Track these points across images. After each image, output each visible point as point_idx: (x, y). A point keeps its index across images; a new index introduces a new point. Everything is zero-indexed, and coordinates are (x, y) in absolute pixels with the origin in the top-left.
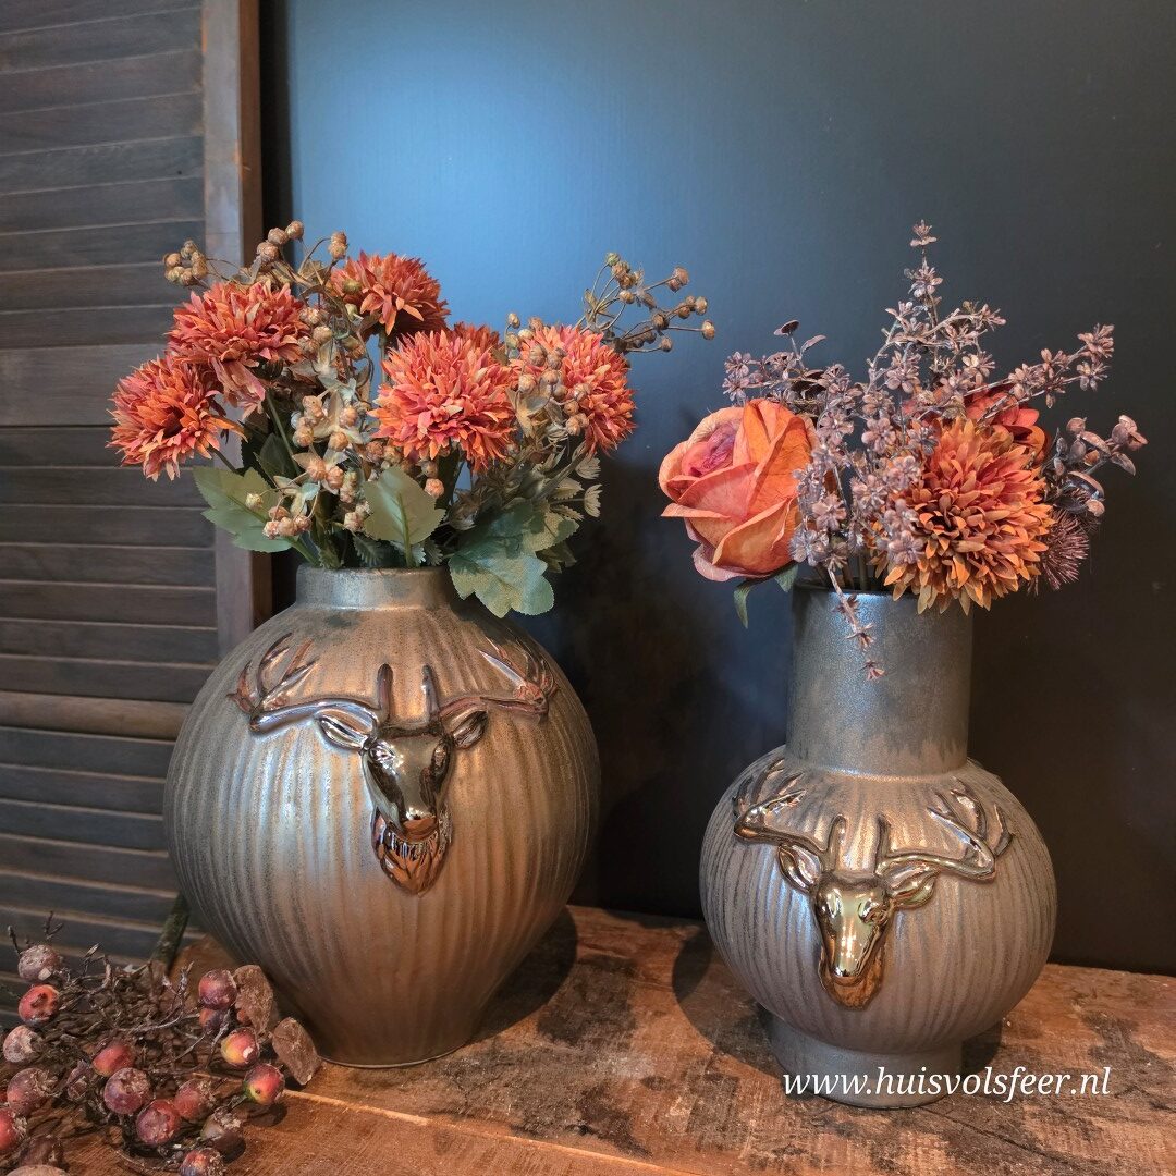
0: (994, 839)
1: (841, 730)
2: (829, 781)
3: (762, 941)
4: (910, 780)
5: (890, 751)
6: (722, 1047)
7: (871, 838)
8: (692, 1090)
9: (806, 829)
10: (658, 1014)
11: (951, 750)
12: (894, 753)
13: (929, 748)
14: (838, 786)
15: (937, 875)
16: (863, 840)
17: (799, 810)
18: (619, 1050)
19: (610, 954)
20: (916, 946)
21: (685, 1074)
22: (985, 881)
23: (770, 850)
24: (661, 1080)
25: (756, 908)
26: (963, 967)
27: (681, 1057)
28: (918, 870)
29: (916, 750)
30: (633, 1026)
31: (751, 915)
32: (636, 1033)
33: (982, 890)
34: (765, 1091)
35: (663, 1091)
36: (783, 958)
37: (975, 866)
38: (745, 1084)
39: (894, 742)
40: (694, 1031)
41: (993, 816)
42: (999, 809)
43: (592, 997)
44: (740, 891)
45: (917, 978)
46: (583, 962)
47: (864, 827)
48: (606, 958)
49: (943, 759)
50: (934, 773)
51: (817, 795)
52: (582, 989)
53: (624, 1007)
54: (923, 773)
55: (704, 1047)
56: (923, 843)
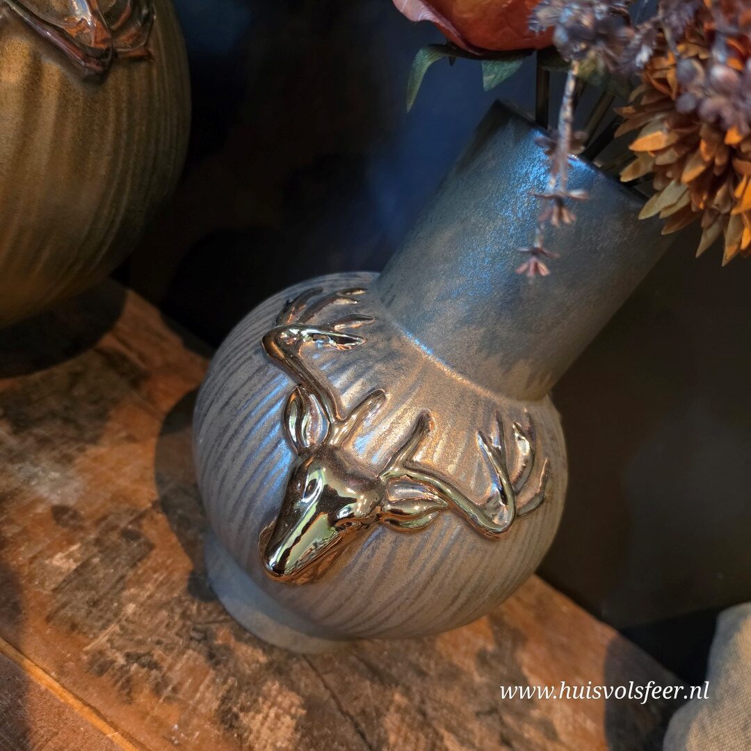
0: (524, 498)
1: (442, 299)
2: (395, 344)
3: (225, 466)
4: (480, 390)
5: (479, 351)
6: (164, 505)
7: (400, 433)
8: (98, 542)
9: (338, 384)
10: (131, 439)
11: (542, 380)
12: (483, 354)
13: (522, 369)
14: (403, 355)
15: (443, 510)
16: (390, 431)
17: (343, 357)
18: (58, 461)
19: (133, 357)
20: (376, 566)
21: (105, 518)
22: (490, 537)
23: (286, 383)
24: (75, 515)
25: (236, 432)
26: (412, 604)
27: (118, 497)
28: (427, 495)
29: (507, 365)
30: (94, 441)
31: (230, 433)
32: (92, 450)
33: (480, 544)
34: (171, 573)
35: (66, 530)
36: (236, 494)
37: (490, 520)
38: (156, 557)
39: (490, 344)
40: (150, 474)
41: (539, 470)
42: (548, 466)
43: (79, 391)
44: (232, 403)
45: (359, 592)
46: (101, 352)
47: (400, 417)
48: (124, 358)
49: (528, 386)
50: (509, 396)
51: (373, 352)
52: (75, 377)
53: (102, 416)
54: (497, 390)
55: (147, 494)
56: (451, 469)
